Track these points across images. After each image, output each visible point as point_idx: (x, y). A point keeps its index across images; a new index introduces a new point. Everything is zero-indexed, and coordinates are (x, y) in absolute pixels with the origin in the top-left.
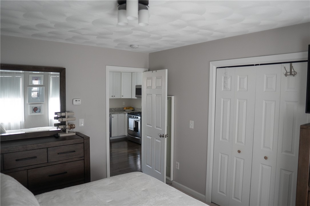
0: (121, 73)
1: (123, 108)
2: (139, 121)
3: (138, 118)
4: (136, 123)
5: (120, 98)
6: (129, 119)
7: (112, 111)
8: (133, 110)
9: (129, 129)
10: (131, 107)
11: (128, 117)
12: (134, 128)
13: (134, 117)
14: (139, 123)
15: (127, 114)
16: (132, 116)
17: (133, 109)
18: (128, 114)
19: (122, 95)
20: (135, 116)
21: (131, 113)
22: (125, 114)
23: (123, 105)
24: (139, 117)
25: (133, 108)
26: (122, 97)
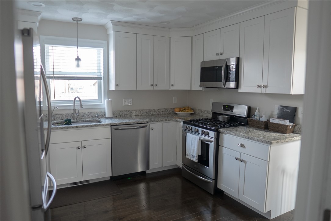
0: (170, 38)
1: (174, 109)
2: (211, 142)
3: (208, 134)
4: (204, 146)
5: (168, 89)
6: (188, 134)
7: (152, 115)
8: (192, 114)
9: (187, 156)
10: (188, 108)
11: (185, 130)
12: (199, 156)
13: (198, 131)
14: (212, 146)
15: (182, 124)
16: (194, 128)
17: (192, 112)
18: (184, 122)
19: (171, 83)
20: (200, 130)
21: (191, 121)
22: (178, 121)
23: (174, 103)
24: (212, 134)
25: (192, 109)
26: (172, 88)
